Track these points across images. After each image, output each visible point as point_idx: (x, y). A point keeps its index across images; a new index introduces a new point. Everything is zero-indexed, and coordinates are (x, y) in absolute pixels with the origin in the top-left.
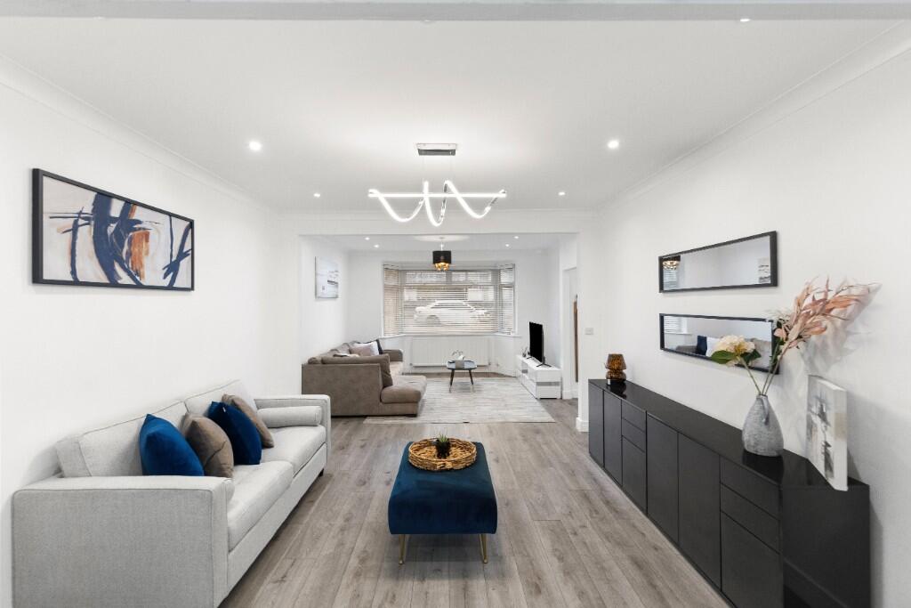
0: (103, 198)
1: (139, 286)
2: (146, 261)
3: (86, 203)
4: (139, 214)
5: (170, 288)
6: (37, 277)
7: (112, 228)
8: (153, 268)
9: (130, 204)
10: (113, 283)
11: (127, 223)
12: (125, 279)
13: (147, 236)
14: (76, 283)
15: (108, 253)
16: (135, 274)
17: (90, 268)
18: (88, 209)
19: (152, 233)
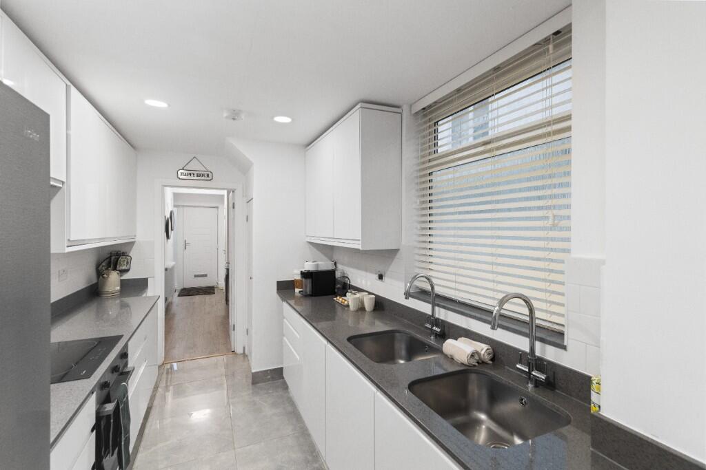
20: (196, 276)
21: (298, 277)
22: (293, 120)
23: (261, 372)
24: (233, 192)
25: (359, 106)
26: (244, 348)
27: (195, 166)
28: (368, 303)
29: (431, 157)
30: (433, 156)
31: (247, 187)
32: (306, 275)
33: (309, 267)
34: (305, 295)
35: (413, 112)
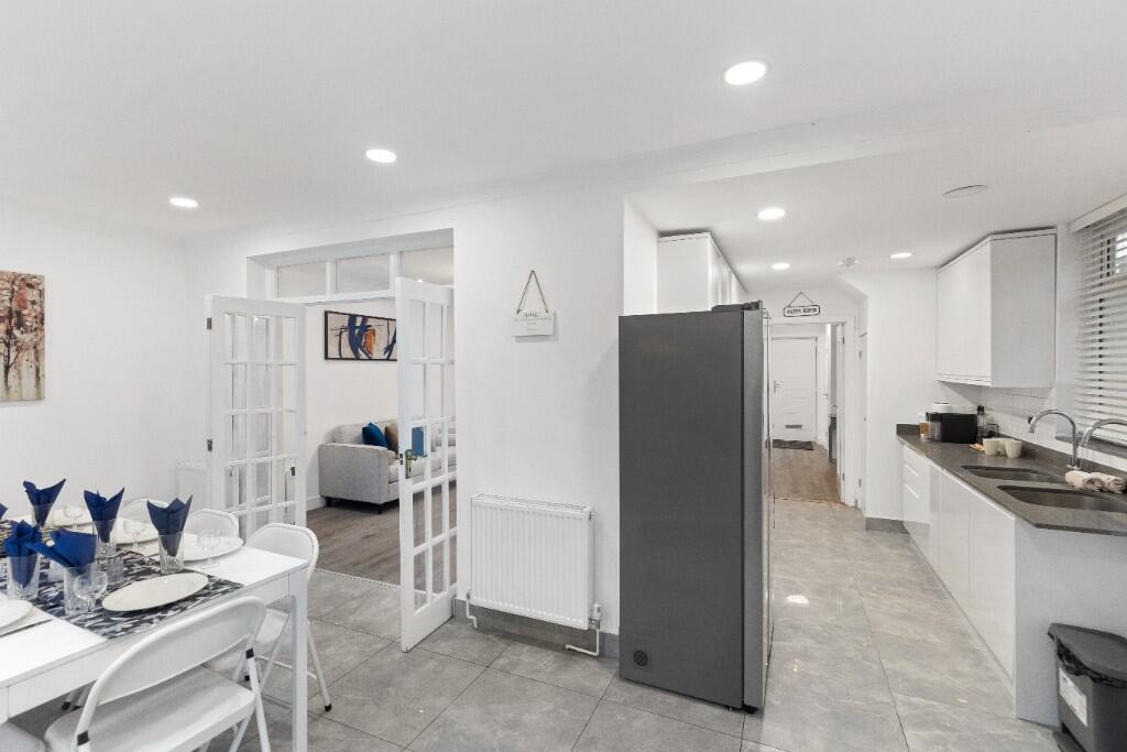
0: (353, 318)
1: (371, 359)
2: (375, 347)
3: (345, 321)
4: (370, 322)
5: (388, 359)
6: (326, 357)
7: (357, 331)
8: (378, 350)
9: (365, 318)
10: (357, 358)
11: (365, 328)
12: (363, 356)
13: (374, 332)
14: (341, 359)
15: (355, 344)
16: (368, 353)
17: (347, 352)
18: (346, 324)
19: (377, 330)
20: (788, 427)
21: (923, 420)
22: (914, 254)
23: (878, 519)
24: (843, 324)
25: (989, 238)
26: (856, 502)
27: (801, 302)
28: (1011, 449)
29: (1102, 280)
30: (1105, 279)
31: (860, 319)
32: (933, 417)
33: (939, 409)
34: (932, 440)
35: (1072, 231)
